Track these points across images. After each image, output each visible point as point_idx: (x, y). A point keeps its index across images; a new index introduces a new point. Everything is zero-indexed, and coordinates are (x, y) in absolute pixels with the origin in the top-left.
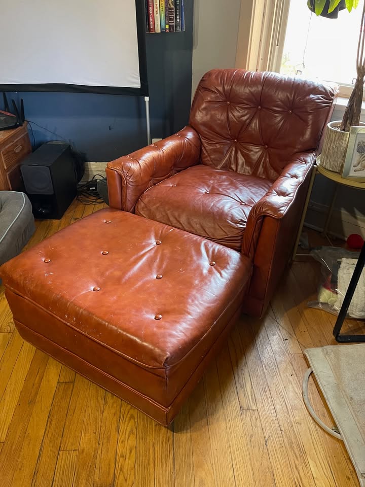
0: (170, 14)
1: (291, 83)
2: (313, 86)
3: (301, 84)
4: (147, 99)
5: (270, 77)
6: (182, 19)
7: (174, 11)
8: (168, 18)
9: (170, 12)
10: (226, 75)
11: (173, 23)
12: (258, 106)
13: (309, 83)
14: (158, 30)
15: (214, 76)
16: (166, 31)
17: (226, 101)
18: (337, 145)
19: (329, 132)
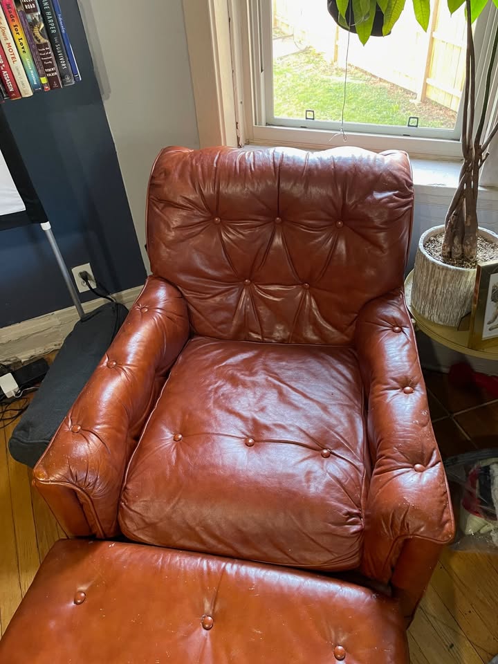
0: (43, 57)
2: (374, 174)
3: (349, 173)
4: (46, 226)
6: (71, 61)
7: (49, 48)
8: (42, 65)
9: (43, 52)
10: (200, 169)
11: (54, 71)
12: (275, 218)
13: (364, 169)
14: (27, 91)
15: (176, 176)
16: (43, 88)
17: (211, 219)
18: (450, 289)
19: (431, 266)
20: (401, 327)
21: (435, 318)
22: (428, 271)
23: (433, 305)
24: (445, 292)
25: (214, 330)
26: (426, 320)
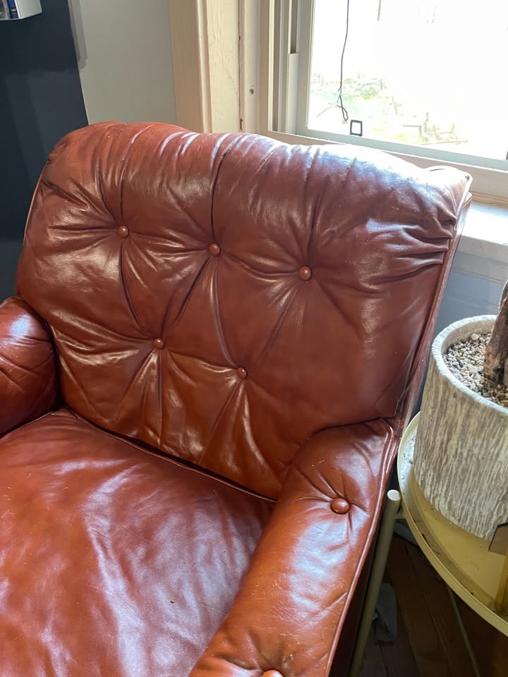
1: (300, 174)
2: (379, 187)
3: (333, 180)
5: (238, 153)
12: (210, 244)
13: (361, 176)
17: (116, 225)
18: (476, 451)
19: (441, 387)
20: (350, 504)
21: (442, 505)
22: (436, 397)
23: (439, 476)
24: (465, 455)
25: (90, 407)
26: (426, 501)
